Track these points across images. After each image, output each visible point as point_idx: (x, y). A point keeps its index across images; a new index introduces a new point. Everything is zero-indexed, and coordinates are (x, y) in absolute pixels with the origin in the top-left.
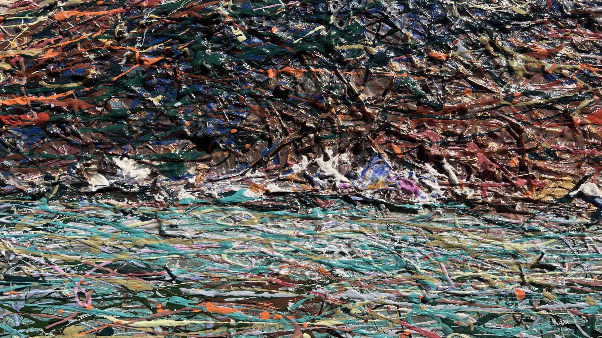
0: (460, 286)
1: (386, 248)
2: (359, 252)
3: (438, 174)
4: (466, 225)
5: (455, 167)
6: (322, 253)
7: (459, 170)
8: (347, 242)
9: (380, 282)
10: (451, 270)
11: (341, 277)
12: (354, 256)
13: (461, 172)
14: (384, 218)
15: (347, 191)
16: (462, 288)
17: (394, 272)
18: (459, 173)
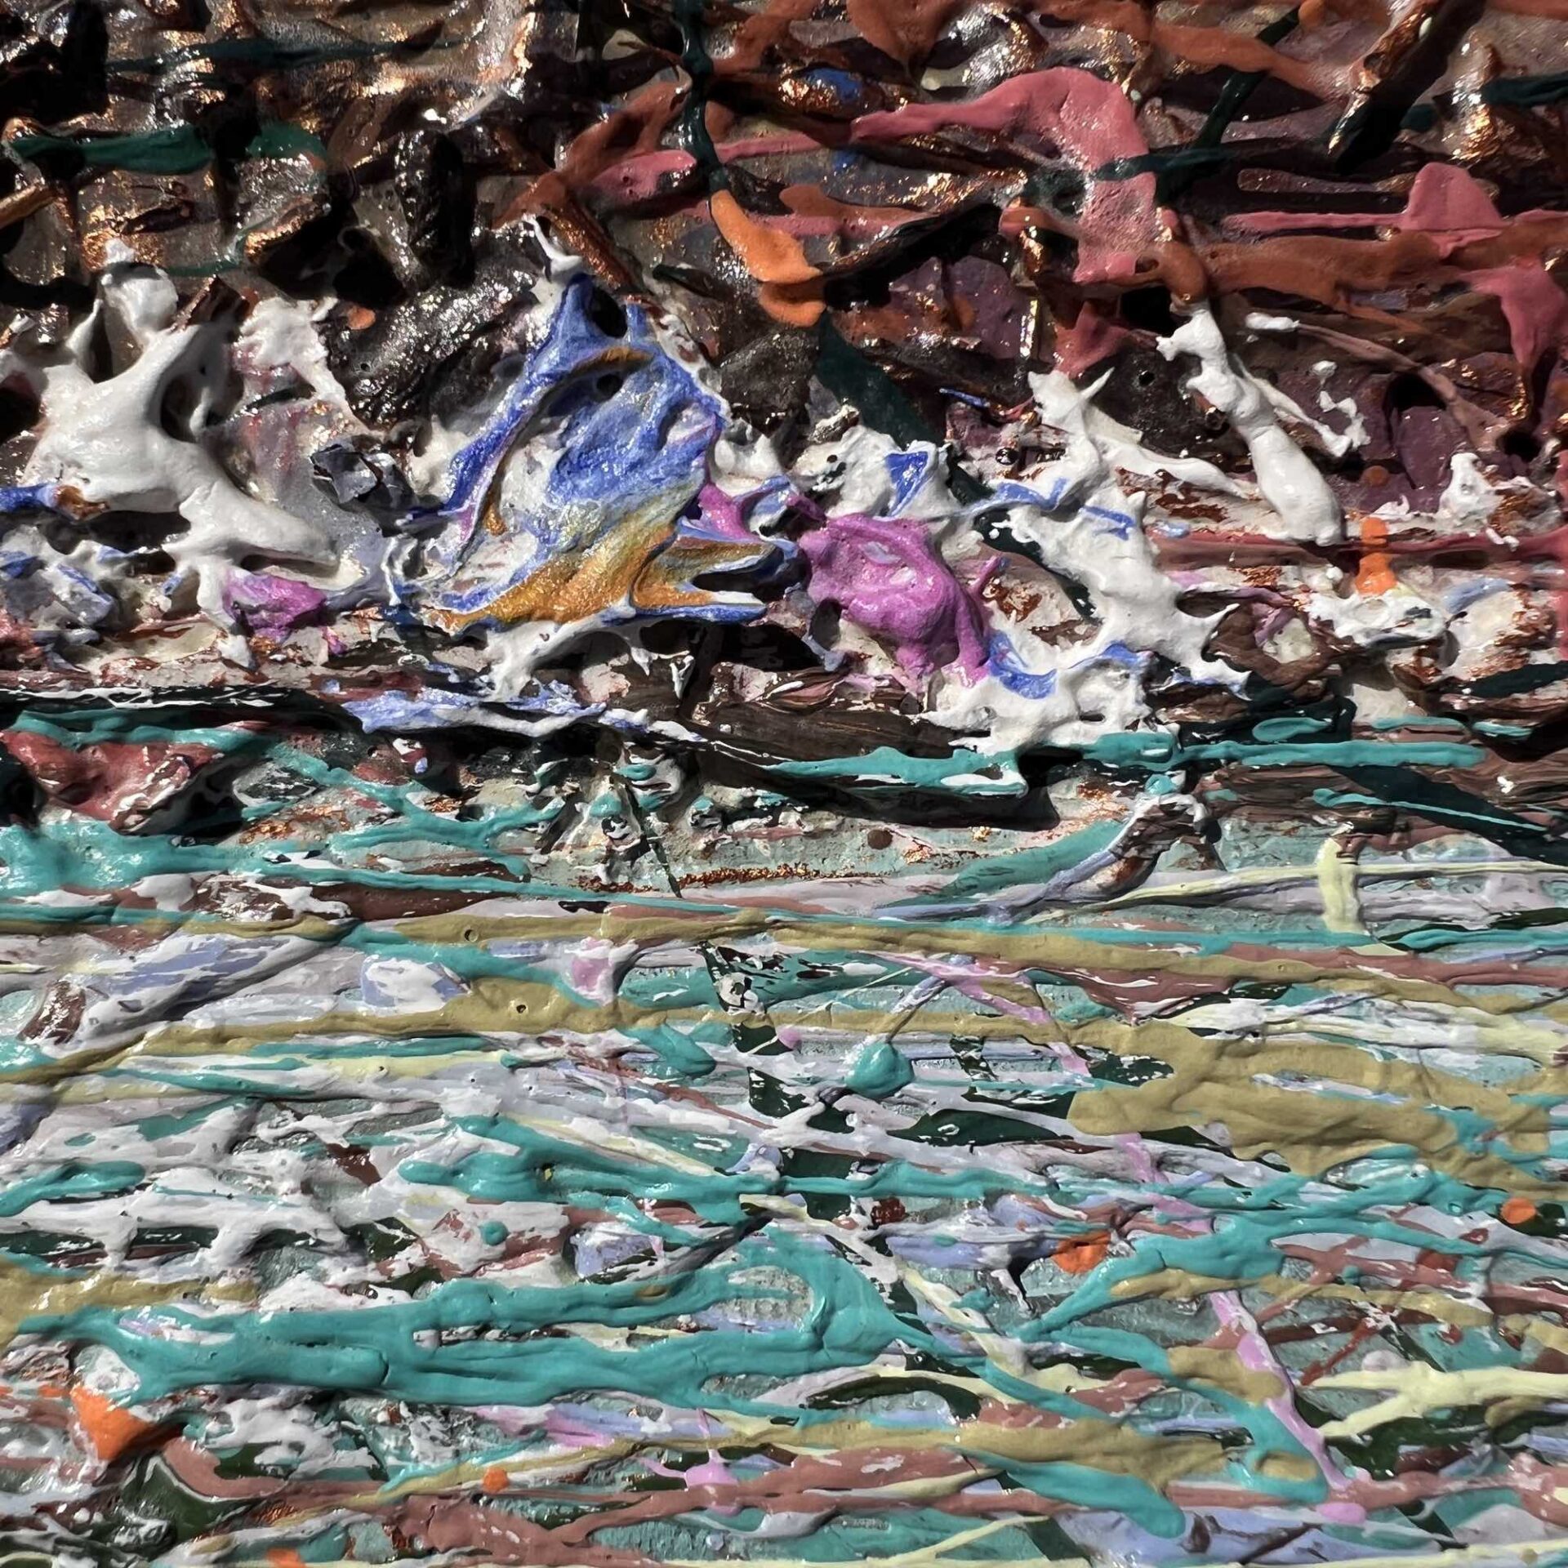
0: (1411, 1508)
1: (702, 1170)
2: (451, 1222)
3: (1149, 464)
4: (1435, 922)
5: (1306, 397)
6: (98, 1250)
7: (1338, 423)
8: (331, 1129)
9: (656, 1501)
10: (1313, 1350)
11: (288, 1469)
12: (400, 1264)
13: (1356, 436)
14: (676, 885)
15: (317, 645)
16: (1433, 1524)
17: (790, 1396)
18: (1337, 445)
